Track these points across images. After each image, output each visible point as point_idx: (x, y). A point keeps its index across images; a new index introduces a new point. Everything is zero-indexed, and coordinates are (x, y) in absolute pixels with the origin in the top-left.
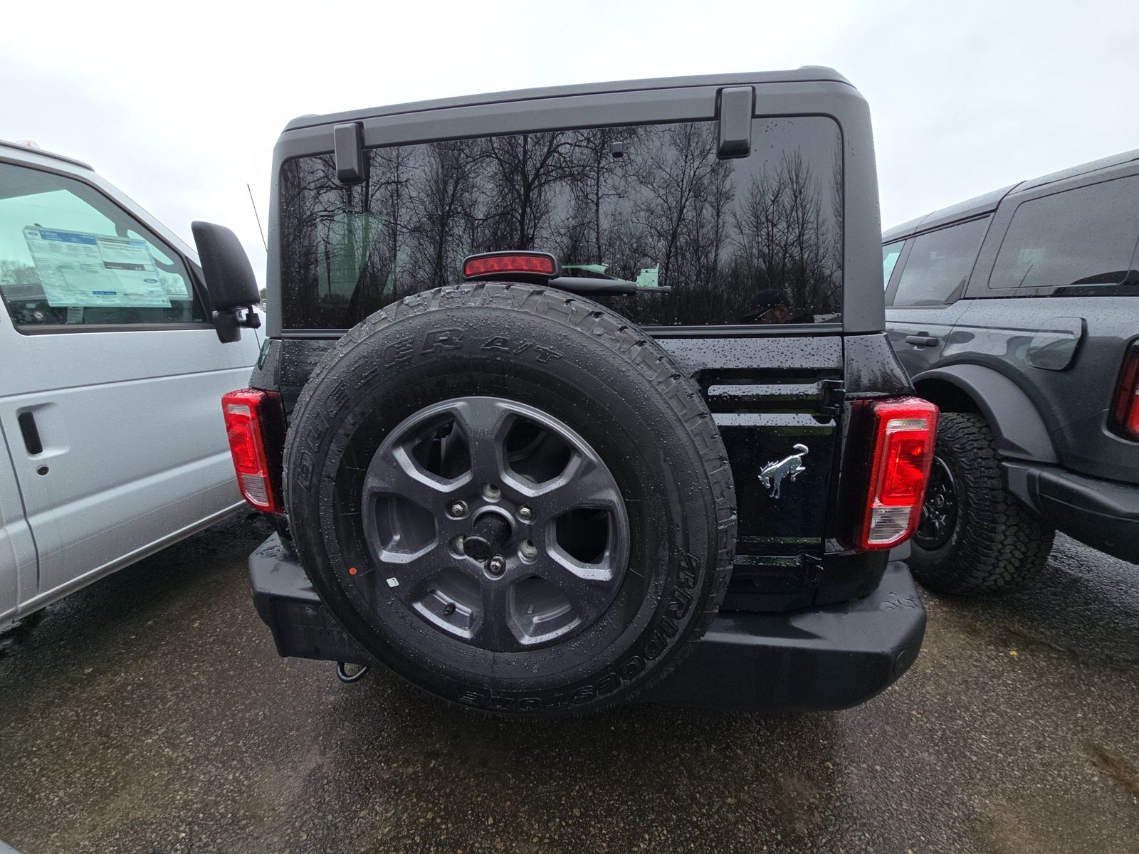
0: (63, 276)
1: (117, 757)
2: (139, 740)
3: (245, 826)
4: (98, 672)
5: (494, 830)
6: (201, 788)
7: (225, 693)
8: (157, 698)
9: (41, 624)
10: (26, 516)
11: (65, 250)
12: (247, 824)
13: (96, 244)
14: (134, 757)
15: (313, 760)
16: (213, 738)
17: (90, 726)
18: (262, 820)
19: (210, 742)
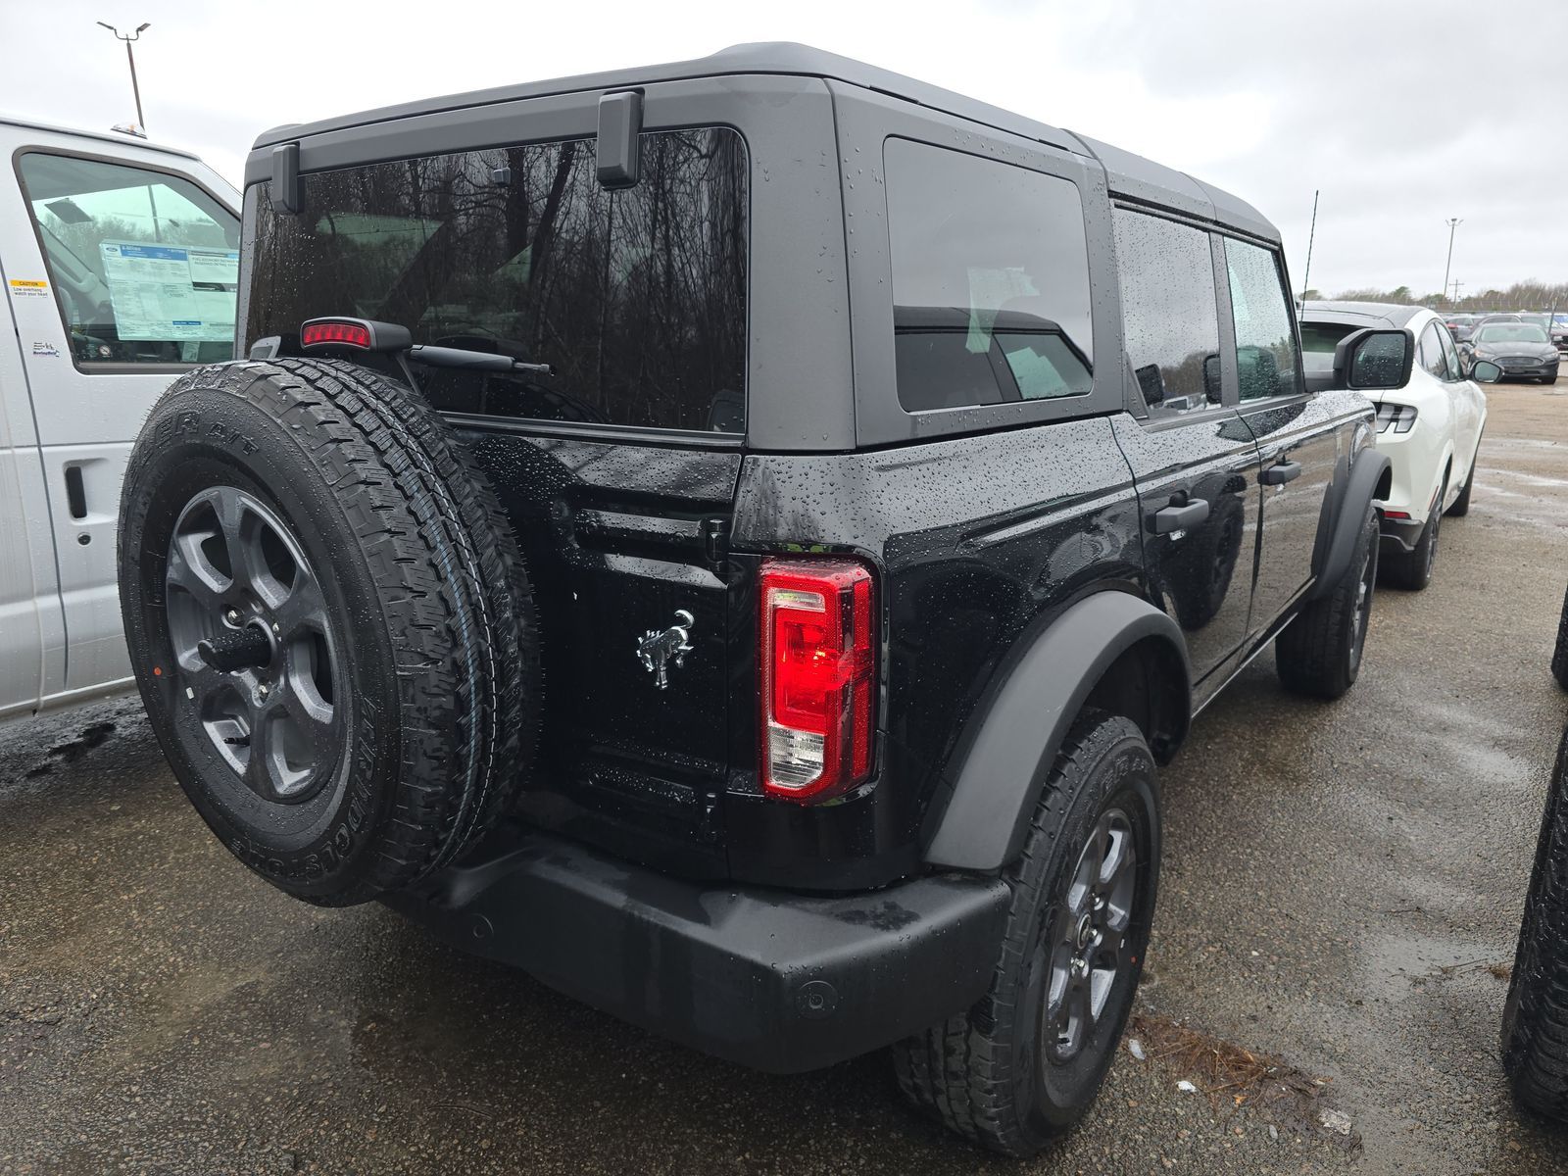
0: (141, 302)
1: (87, 904)
2: (117, 894)
3: (154, 1011)
4: (124, 812)
5: (378, 1120)
6: (140, 959)
7: (222, 874)
8: (157, 857)
9: (102, 746)
10: (59, 590)
11: (148, 269)
12: (157, 1009)
13: (186, 260)
14: (101, 909)
15: (257, 974)
16: (181, 915)
17: (83, 865)
18: (171, 1011)
19: (176, 918)
